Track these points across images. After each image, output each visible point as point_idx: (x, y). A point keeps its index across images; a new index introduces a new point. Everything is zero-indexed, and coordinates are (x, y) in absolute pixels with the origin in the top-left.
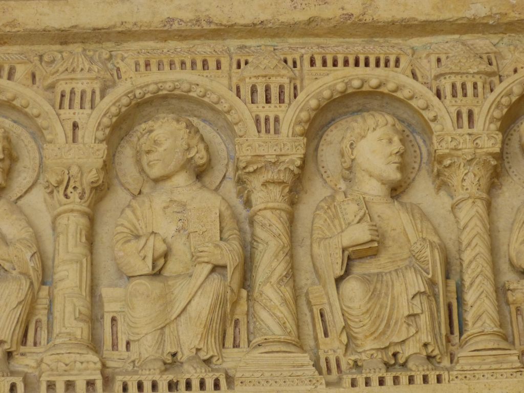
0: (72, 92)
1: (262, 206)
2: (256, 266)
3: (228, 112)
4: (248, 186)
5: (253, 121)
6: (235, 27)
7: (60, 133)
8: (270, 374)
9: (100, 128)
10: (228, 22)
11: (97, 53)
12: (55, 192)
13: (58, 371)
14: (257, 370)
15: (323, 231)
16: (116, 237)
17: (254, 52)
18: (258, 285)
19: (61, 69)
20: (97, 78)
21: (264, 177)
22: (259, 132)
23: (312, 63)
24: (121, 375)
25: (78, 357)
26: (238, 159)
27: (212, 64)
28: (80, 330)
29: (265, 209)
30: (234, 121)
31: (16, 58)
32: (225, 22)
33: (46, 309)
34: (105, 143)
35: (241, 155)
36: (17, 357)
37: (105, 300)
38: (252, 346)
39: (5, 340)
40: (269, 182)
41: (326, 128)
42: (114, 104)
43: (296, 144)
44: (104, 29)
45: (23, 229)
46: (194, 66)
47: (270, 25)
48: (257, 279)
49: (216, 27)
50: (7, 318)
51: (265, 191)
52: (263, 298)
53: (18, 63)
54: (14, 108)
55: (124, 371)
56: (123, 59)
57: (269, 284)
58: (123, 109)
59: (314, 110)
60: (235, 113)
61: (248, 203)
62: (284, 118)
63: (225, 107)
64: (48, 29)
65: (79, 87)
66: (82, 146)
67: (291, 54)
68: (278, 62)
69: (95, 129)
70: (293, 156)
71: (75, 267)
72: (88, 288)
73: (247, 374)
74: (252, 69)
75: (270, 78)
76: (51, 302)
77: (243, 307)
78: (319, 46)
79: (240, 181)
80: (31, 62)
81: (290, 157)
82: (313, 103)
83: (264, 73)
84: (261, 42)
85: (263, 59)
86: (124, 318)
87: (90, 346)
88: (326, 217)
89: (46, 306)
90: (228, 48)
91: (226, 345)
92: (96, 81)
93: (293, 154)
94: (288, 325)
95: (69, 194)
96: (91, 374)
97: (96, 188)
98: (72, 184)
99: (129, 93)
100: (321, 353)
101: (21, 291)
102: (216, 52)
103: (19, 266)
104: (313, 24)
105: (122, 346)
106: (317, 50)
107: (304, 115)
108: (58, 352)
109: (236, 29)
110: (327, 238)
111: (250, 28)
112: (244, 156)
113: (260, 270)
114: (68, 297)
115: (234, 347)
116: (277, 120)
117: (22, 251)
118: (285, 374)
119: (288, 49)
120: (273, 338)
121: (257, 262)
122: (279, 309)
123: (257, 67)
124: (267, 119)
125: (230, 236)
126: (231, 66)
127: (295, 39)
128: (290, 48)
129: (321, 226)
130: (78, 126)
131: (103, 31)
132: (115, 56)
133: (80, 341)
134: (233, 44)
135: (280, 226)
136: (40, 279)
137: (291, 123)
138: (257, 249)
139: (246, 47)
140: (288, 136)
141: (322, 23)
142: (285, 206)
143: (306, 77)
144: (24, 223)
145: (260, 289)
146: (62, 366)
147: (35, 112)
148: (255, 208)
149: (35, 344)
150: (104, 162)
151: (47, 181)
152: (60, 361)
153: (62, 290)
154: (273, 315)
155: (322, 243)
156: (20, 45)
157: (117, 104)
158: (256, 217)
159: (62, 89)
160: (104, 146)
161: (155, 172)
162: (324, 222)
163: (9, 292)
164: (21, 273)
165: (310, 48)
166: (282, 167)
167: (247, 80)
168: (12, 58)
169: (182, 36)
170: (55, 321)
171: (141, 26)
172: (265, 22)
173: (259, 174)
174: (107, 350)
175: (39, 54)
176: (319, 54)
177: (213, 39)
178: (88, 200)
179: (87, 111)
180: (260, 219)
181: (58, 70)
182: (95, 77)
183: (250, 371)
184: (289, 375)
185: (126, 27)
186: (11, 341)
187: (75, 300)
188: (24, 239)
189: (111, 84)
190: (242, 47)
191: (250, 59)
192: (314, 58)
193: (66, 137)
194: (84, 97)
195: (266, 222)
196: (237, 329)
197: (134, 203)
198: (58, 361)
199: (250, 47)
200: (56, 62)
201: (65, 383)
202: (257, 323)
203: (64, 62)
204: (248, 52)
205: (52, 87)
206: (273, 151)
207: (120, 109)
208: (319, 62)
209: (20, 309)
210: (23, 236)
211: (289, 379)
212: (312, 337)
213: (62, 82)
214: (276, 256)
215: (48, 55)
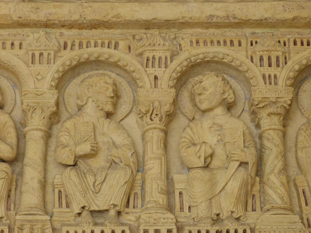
0: (154, 58)
1: (268, 128)
2: (264, 163)
3: (247, 71)
4: (258, 116)
5: (262, 77)
6: (250, 21)
7: (147, 82)
8: (276, 227)
9: (171, 79)
10: (246, 18)
11: (168, 35)
12: (144, 117)
13: (150, 223)
14: (269, 224)
15: (304, 143)
16: (181, 144)
17: (260, 36)
18: (266, 174)
19: (147, 44)
20: (168, 50)
21: (268, 110)
22: (265, 83)
23: (295, 43)
24: (188, 226)
25: (162, 216)
26: (253, 99)
27: (236, 43)
28: (162, 199)
29: (270, 129)
30: (250, 77)
31: (119, 37)
32: (244, 18)
33: (140, 186)
34: (174, 88)
35: (255, 97)
36: (123, 214)
37: (175, 181)
38: (264, 210)
39: (117, 204)
40: (272, 113)
41: (302, 82)
42: (179, 65)
43: (288, 91)
44: (172, 20)
45: (125, 138)
46: (225, 44)
47: (270, 21)
48: (266, 171)
49: (238, 21)
50: (119, 191)
51: (269, 118)
52: (269, 182)
53: (120, 40)
54: (118, 66)
55: (188, 224)
56: (183, 39)
57: (273, 173)
58: (184, 69)
59: (297, 71)
60: (251, 72)
61: (258, 126)
62: (280, 76)
63: (245, 68)
64: (139, 20)
65: (157, 55)
66: (160, 90)
67: (283, 38)
68: (276, 43)
69: (168, 80)
70: (286, 98)
71: (158, 162)
72: (165, 175)
73: (262, 227)
74: (260, 46)
75: (271, 52)
76: (143, 183)
77: (257, 187)
78: (298, 34)
79: (254, 113)
80: (128, 40)
81: (284, 99)
82: (297, 67)
83: (267, 49)
84: (265, 30)
85: (266, 41)
86: (187, 193)
87: (168, 209)
88: (305, 135)
89: (141, 185)
90: (245, 33)
91: (248, 210)
92: (168, 52)
93: (286, 97)
94: (285, 198)
95: (153, 118)
96: (170, 226)
97: (168, 115)
98: (155, 112)
99: (187, 59)
100: (304, 215)
101: (126, 175)
102: (238, 36)
103: (124, 161)
104: (296, 21)
105: (186, 209)
106: (298, 36)
107: (292, 74)
108: (150, 212)
109: (250, 22)
110: (306, 147)
111: (259, 22)
112: (257, 98)
113: (268, 165)
114: (154, 180)
115: (252, 211)
116: (275, 77)
117: (126, 151)
118: (285, 227)
119: (280, 35)
120: (277, 206)
121: (265, 161)
122: (279, 189)
123: (263, 45)
124: (270, 76)
125: (249, 145)
126: (247, 44)
127: (284, 29)
128: (282, 34)
129: (302, 140)
130: (157, 78)
131: (171, 22)
132: (178, 37)
133: (162, 206)
134: (248, 31)
135: (279, 140)
136: (137, 169)
137: (284, 79)
138: (265, 153)
139: (255, 33)
140: (282, 87)
141: (301, 20)
142: (281, 128)
143: (292, 52)
144: (126, 135)
145: (267, 177)
146: (152, 220)
147: (132, 69)
148: (263, 129)
149: (134, 207)
150: (174, 99)
151: (140, 110)
152: (151, 218)
153: (150, 175)
154: (276, 192)
155: (304, 150)
156: (121, 29)
157: (181, 65)
158: (264, 134)
159: (147, 56)
160: (173, 90)
161: (204, 106)
162: (304, 138)
163: (119, 176)
164: (125, 165)
165: (293, 35)
166: (279, 105)
167: (257, 53)
168: (116, 37)
169: (218, 26)
170: (146, 194)
171: (194, 19)
172: (268, 19)
173: (265, 109)
174: (177, 211)
175: (132, 35)
176: (299, 38)
177: (236, 28)
178: (164, 122)
179: (163, 69)
180: (267, 135)
181: (145, 44)
182: (167, 49)
183: (264, 225)
184: (287, 228)
185: (185, 20)
186: (121, 205)
187: (158, 181)
188: (126, 144)
189: (176, 53)
190: (253, 33)
191: (258, 41)
192: (296, 41)
193: (151, 85)
194: (160, 61)
195: (270, 137)
196: (254, 201)
197: (191, 124)
198: (150, 217)
199: (258, 33)
200: (143, 40)
201: (154, 230)
202: (266, 197)
203: (148, 40)
204: (257, 36)
205: (141, 54)
206: (274, 95)
207: (182, 68)
208: (299, 43)
209: (126, 186)
210: (126, 143)
211: (287, 230)
212: (298, 205)
213: (147, 52)
214: (277, 157)
215: (138, 35)
